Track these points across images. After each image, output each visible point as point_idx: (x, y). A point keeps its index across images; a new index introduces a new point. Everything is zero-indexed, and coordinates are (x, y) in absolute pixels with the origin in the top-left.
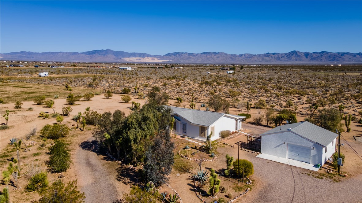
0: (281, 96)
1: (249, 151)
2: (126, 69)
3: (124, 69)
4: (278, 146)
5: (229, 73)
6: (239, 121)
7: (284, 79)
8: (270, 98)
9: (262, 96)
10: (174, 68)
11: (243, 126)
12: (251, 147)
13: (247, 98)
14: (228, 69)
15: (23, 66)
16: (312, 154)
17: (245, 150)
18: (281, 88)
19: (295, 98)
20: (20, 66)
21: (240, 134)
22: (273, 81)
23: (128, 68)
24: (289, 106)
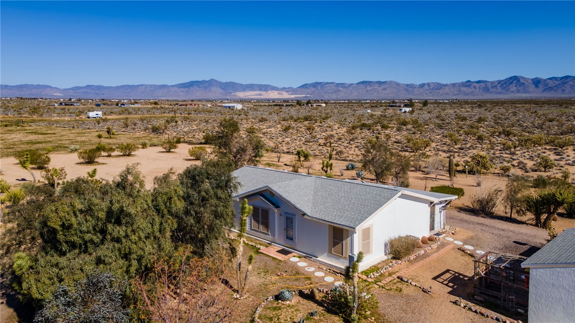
0: (515, 147)
1: (482, 314)
2: (234, 107)
3: (230, 107)
5: (403, 111)
7: (505, 119)
8: (492, 151)
9: (474, 149)
10: (312, 106)
11: (449, 219)
12: (486, 297)
13: (444, 151)
14: (402, 106)
15: (79, 104)
17: (470, 309)
18: (508, 134)
19: (548, 152)
20: (75, 104)
21: (443, 245)
22: (486, 123)
23: (237, 106)
24: (545, 167)
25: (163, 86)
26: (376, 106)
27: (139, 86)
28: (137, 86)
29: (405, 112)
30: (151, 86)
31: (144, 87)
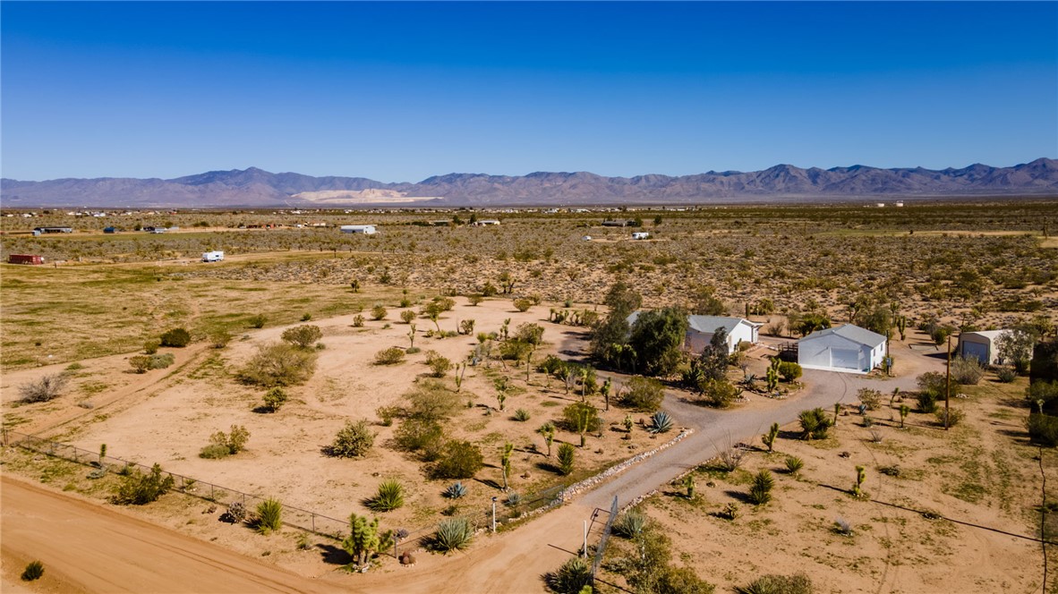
0: (790, 291)
2: (362, 230)
3: (354, 231)
4: (820, 353)
5: (637, 237)
6: (755, 329)
7: (777, 252)
8: (771, 296)
9: (755, 293)
10: (479, 224)
11: (759, 339)
13: (729, 297)
14: (624, 225)
16: (859, 358)
18: (783, 276)
19: (817, 295)
21: (760, 347)
22: (755, 258)
23: (367, 230)
24: (812, 308)
25: (152, 181)
26: (585, 226)
27: (97, 180)
28: (93, 180)
29: (640, 238)
30: (124, 181)
31: (108, 182)
